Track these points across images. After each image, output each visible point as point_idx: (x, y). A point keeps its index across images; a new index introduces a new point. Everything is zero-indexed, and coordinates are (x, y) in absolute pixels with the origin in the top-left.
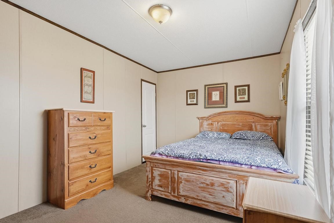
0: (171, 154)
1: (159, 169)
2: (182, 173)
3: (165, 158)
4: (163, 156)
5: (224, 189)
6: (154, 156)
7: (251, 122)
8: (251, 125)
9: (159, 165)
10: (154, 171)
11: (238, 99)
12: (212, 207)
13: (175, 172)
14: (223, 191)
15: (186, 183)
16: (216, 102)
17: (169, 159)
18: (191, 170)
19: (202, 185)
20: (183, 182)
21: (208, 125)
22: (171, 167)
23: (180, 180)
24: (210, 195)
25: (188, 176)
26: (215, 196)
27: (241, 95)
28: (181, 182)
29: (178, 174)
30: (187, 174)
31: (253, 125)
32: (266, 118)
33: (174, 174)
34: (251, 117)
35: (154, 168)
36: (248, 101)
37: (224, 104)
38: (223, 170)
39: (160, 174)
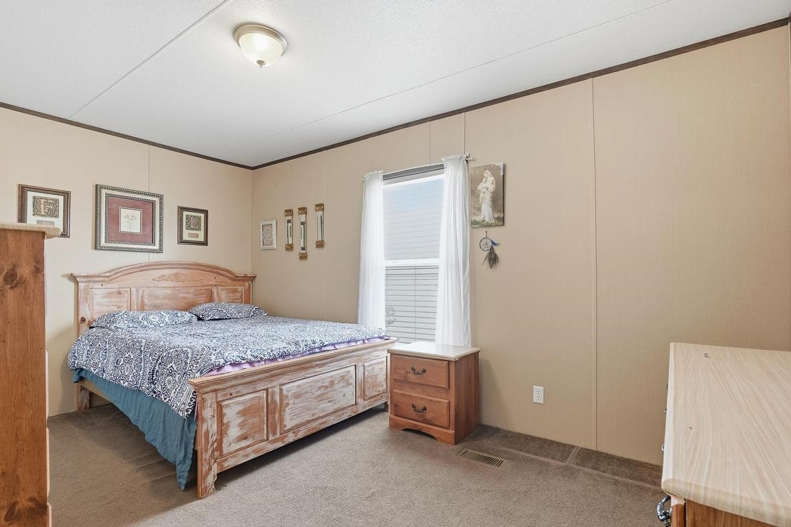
0: (262, 356)
1: (238, 399)
2: (288, 386)
3: (247, 368)
4: (244, 366)
5: (344, 384)
6: (220, 372)
7: (212, 285)
8: (212, 291)
9: (239, 388)
10: (225, 411)
11: (186, 237)
12: (333, 420)
13: (275, 389)
14: (343, 387)
15: (296, 401)
16: (130, 237)
17: (258, 367)
18: (303, 374)
19: (319, 393)
20: (291, 402)
21: (109, 295)
22: (267, 383)
23: (285, 402)
24: (330, 402)
25: (298, 386)
26: (334, 400)
27: (192, 229)
28: (288, 404)
29: (281, 390)
30: (296, 383)
31: (215, 290)
32: (237, 277)
33: (273, 393)
34: (211, 276)
35: (226, 403)
36: (205, 243)
37: (153, 242)
38: (345, 356)
39: (241, 408)
